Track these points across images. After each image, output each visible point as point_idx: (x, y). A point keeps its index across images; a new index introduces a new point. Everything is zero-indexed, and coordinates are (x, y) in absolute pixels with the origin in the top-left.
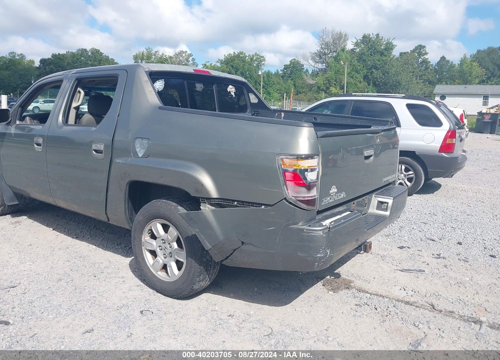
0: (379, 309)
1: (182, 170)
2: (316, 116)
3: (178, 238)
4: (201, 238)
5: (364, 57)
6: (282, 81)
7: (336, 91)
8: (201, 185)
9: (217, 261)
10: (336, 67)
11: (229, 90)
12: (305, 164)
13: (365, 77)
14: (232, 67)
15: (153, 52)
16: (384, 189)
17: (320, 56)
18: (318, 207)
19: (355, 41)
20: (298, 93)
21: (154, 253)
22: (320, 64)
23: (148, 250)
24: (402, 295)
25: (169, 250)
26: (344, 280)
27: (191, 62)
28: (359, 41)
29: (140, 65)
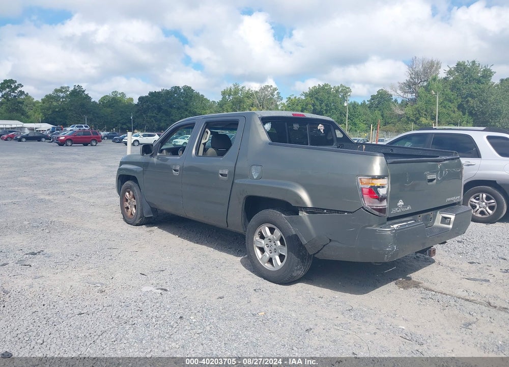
0: (441, 302)
1: (286, 187)
2: (392, 148)
3: (282, 237)
4: (300, 235)
5: (458, 86)
6: (368, 112)
7: (427, 121)
8: (300, 198)
9: (310, 254)
10: (427, 96)
11: (319, 128)
12: (378, 182)
13: (460, 107)
14: (317, 99)
15: (240, 87)
16: (450, 207)
17: (409, 86)
18: (388, 215)
19: (448, 69)
20: (386, 124)
21: (262, 250)
22: (409, 95)
23: (257, 247)
24: (465, 294)
25: (274, 247)
26: (414, 281)
27: (276, 96)
28: (452, 69)
29: (254, 113)
